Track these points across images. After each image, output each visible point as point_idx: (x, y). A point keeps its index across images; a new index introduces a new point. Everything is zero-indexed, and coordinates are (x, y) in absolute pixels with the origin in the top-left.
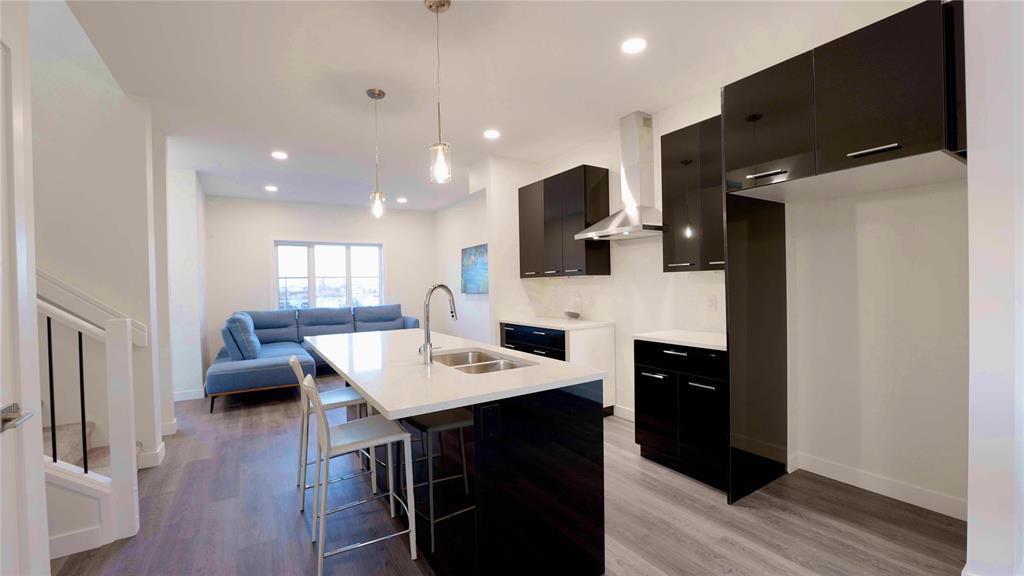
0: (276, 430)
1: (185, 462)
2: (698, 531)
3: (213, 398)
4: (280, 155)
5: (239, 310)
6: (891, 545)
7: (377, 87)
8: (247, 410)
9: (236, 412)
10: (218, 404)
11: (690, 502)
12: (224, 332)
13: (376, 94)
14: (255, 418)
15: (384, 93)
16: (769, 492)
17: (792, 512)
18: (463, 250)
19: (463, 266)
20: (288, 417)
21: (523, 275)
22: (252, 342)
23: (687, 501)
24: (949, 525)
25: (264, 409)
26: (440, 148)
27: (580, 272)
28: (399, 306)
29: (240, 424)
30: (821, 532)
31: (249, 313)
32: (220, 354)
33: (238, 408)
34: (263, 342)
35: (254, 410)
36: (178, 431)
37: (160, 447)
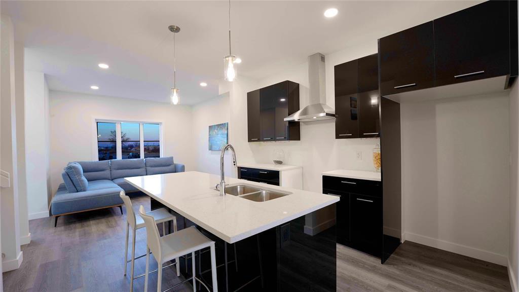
0: (103, 236)
1: (38, 266)
2: (374, 282)
3: (57, 218)
4: (104, 66)
5: (72, 161)
6: (468, 280)
7: (176, 25)
8: (80, 224)
9: (73, 226)
10: (60, 221)
11: (363, 265)
12: (63, 175)
13: (174, 29)
14: (86, 228)
15: (179, 29)
16: (398, 254)
17: (414, 265)
18: (209, 127)
19: (209, 135)
20: (109, 227)
21: (250, 140)
22: (82, 181)
23: (361, 264)
24: (487, 266)
25: (92, 222)
26: (230, 58)
27: (285, 139)
28: (172, 158)
29: (77, 233)
30: (433, 276)
31: (80, 163)
32: (59, 189)
33: (74, 222)
34: (89, 180)
35: (85, 224)
36: (32, 242)
37: (20, 255)
